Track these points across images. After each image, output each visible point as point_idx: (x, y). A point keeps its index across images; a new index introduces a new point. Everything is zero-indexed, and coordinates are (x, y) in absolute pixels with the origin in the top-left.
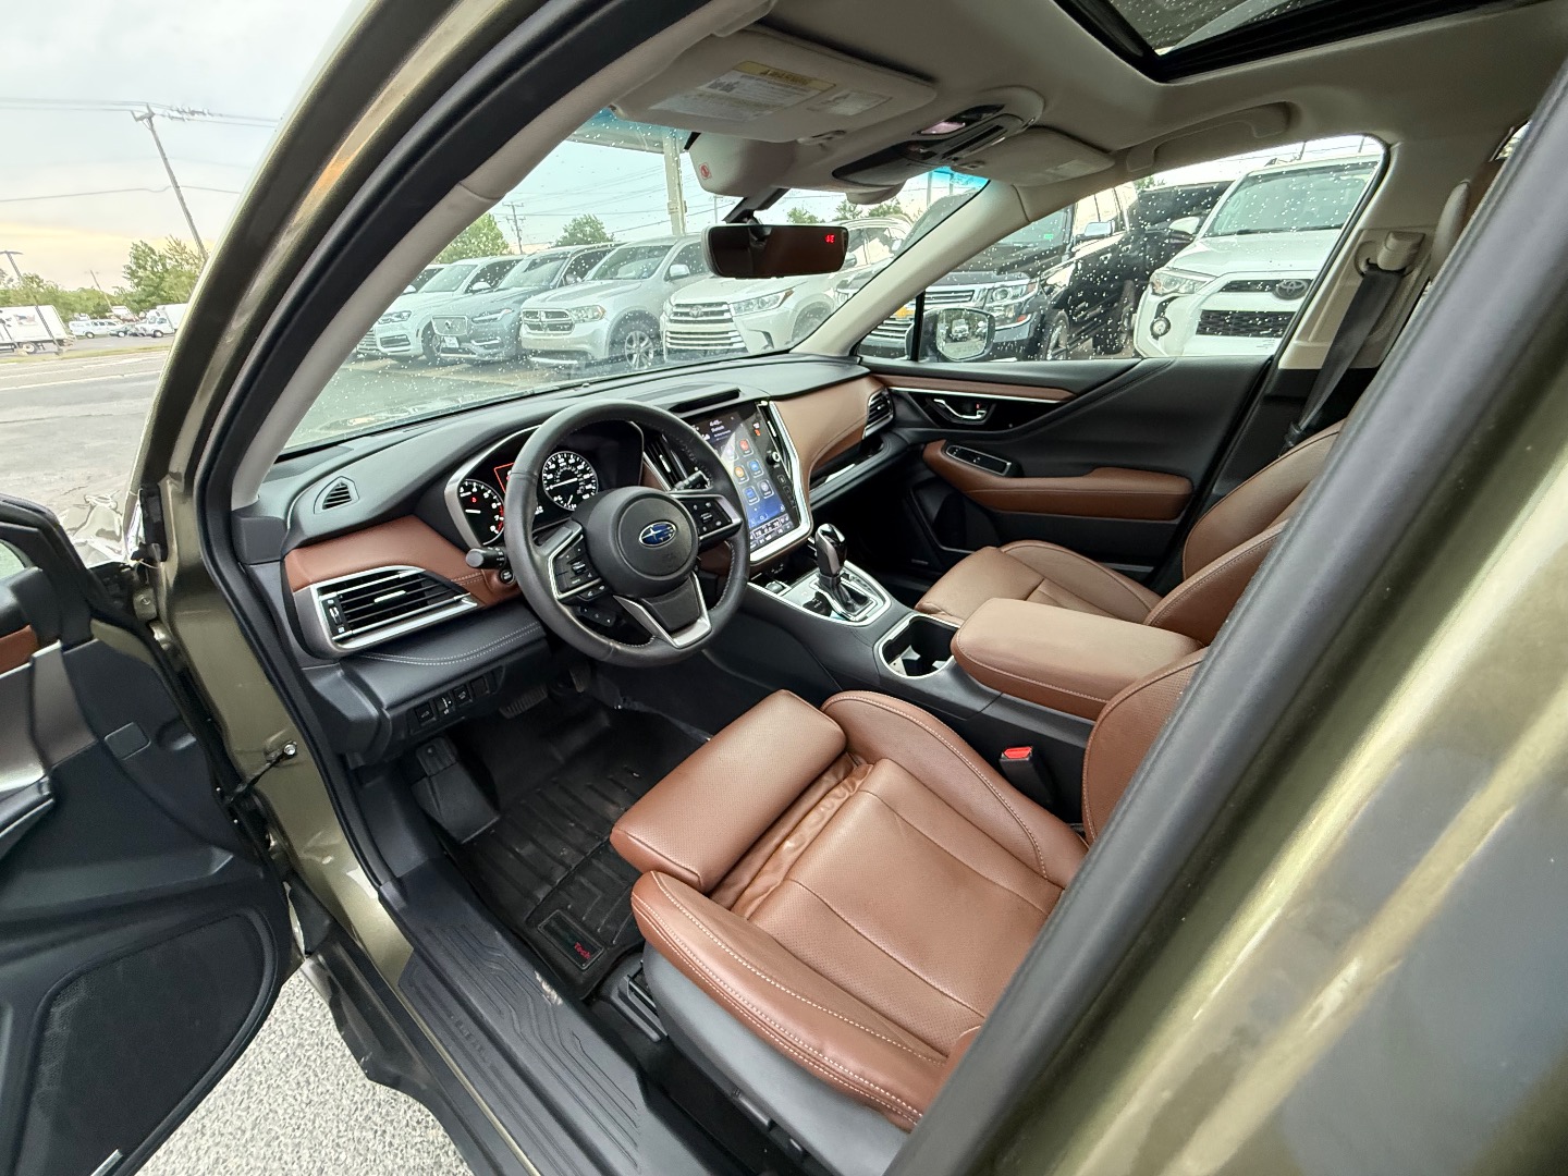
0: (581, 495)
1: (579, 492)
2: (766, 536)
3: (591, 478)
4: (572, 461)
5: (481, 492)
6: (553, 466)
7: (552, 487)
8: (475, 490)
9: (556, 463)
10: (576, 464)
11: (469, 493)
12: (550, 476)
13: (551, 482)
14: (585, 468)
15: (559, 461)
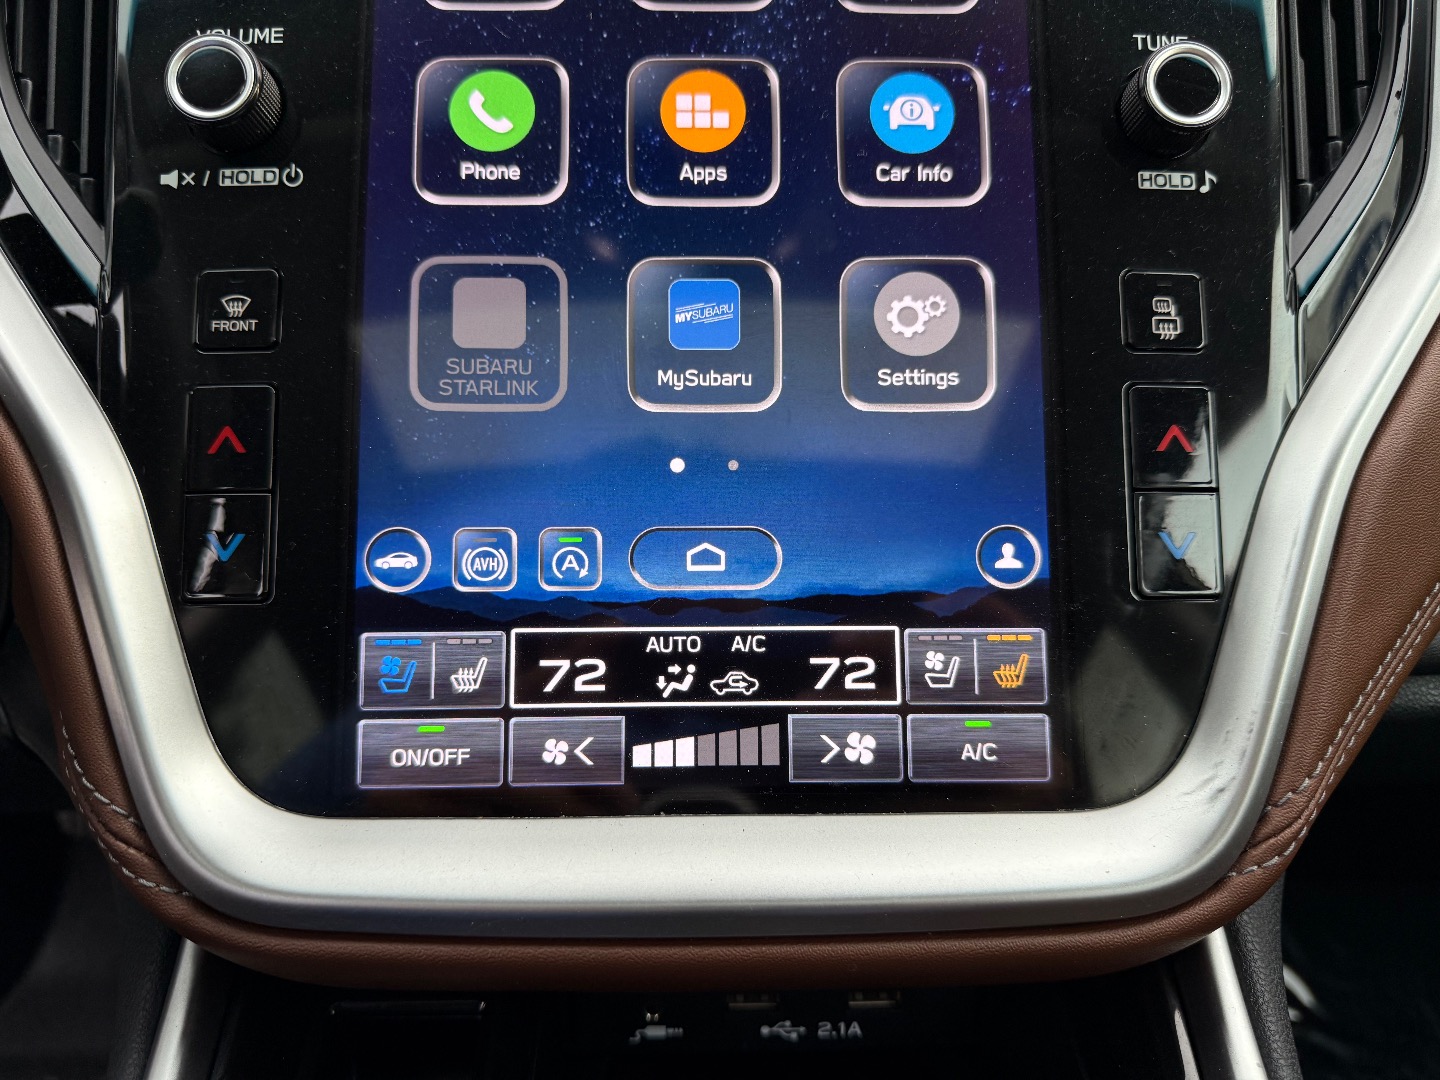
2: (650, 726)
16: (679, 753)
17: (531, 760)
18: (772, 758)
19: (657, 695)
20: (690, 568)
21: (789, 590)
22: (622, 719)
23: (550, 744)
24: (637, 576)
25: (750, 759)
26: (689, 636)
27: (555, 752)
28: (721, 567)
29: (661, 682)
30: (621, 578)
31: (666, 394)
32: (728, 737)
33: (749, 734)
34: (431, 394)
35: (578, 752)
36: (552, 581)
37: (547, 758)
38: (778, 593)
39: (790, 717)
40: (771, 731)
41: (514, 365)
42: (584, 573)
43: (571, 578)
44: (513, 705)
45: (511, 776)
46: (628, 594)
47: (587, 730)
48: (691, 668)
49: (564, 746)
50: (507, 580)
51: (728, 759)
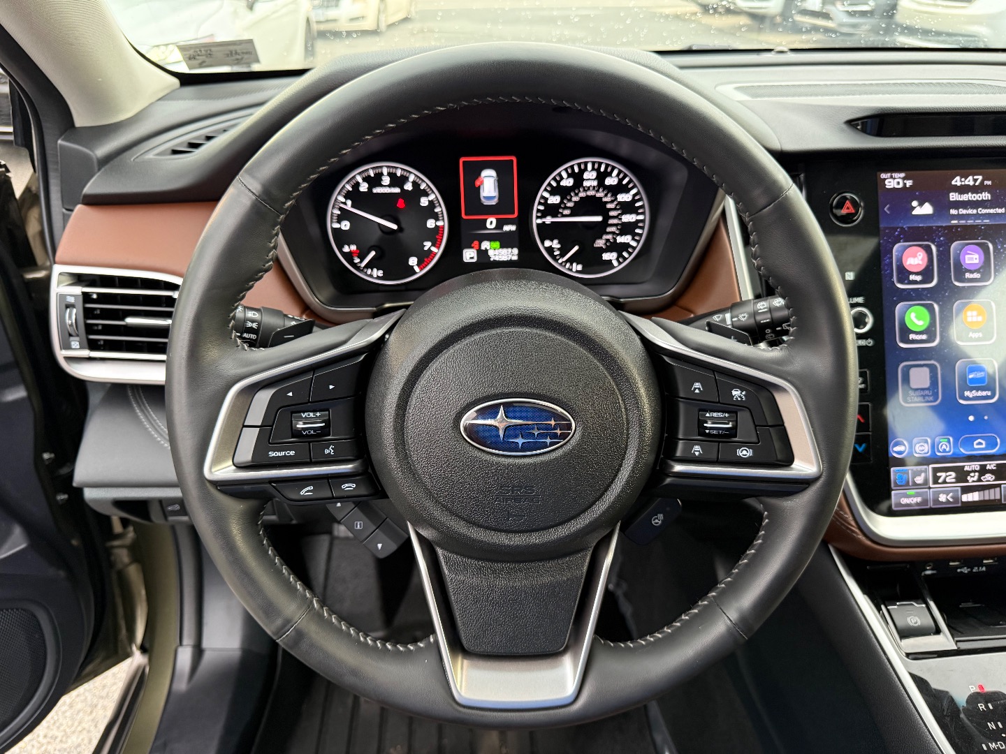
0: (602, 250)
1: (600, 243)
2: (966, 490)
3: (635, 225)
4: (611, 181)
5: (418, 192)
6: (568, 182)
7: (548, 220)
8: (408, 187)
9: (578, 178)
10: (616, 190)
11: (397, 190)
12: (555, 200)
13: (551, 210)
14: (634, 201)
15: (586, 176)
16: (974, 497)
17: (936, 501)
18: (998, 497)
19: (967, 481)
20: (976, 446)
21: (1002, 452)
22: (959, 489)
23: (941, 495)
24: (961, 450)
25: (992, 498)
26: (975, 465)
27: (943, 498)
28: (983, 446)
29: (969, 478)
30: (957, 451)
31: (968, 399)
32: (987, 492)
33: (992, 491)
34: (906, 402)
35: (948, 498)
36: (940, 452)
37: (940, 499)
38: (998, 453)
39: (1002, 486)
40: (998, 489)
41: (927, 392)
42: (948, 449)
43: (944, 451)
44: (931, 486)
45: (931, 505)
46: (959, 455)
47: (950, 491)
48: (977, 474)
49: (945, 496)
50: (928, 453)
51: (987, 498)
